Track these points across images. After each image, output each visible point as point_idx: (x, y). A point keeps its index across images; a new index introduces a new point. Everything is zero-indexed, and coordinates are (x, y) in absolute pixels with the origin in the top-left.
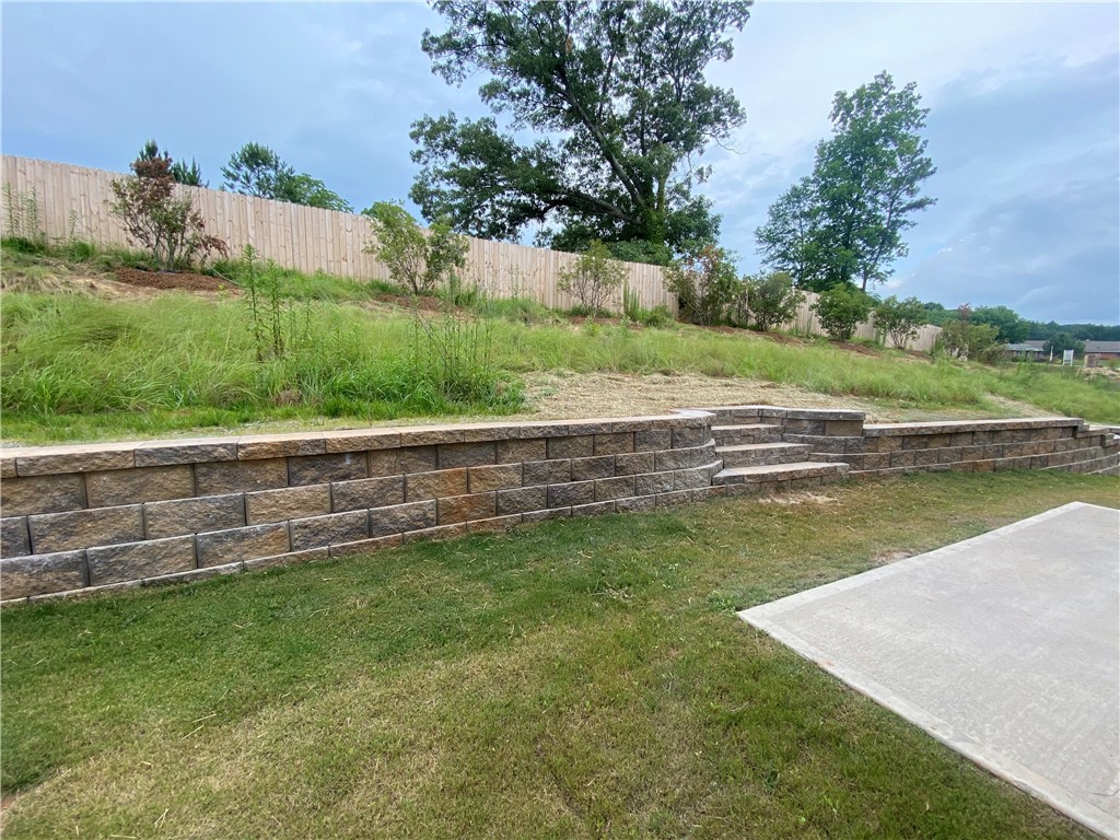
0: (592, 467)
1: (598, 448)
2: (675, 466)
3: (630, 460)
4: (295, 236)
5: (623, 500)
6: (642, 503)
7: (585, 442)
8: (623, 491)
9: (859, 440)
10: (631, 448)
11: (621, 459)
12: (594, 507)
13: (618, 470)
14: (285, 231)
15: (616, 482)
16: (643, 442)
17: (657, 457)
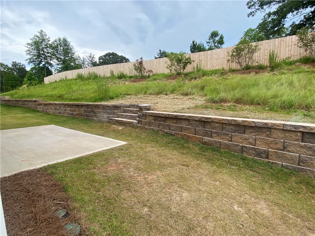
0: (92, 112)
3: (96, 111)
7: (91, 107)
8: (95, 117)
12: (91, 118)
13: (95, 113)
15: (94, 115)
16: (98, 108)
17: (100, 111)
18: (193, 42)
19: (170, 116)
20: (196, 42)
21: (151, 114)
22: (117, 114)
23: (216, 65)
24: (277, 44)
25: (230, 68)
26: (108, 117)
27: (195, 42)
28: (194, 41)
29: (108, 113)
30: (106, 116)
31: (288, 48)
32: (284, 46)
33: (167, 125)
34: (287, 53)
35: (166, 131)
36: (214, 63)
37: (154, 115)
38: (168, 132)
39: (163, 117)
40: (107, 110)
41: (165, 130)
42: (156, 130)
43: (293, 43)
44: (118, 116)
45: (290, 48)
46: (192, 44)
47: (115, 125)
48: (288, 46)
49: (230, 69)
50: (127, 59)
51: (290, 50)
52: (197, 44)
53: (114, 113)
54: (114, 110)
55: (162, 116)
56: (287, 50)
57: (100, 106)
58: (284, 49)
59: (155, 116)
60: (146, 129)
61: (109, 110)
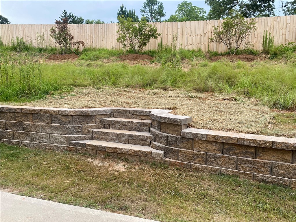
0: (14, 125)
1: (17, 118)
2: (51, 132)
3: (29, 125)
4: (105, 35)
5: (24, 142)
6: (32, 145)
7: (11, 115)
8: (26, 138)
9: (177, 138)
10: (31, 120)
11: (25, 124)
12: (11, 141)
13: (24, 129)
14: (103, 34)
15: (22, 134)
16: (36, 118)
17: (42, 126)
18: (122, 8)
19: (277, 146)
20: (126, 8)
21: (213, 140)
22: (89, 132)
23: (189, 44)
24: (269, 24)
25: (210, 49)
26: (68, 139)
27: (124, 8)
28: (123, 6)
29: (67, 130)
30: (59, 136)
31: (282, 30)
32: (278, 28)
33: (265, 163)
34: (281, 37)
35: (261, 177)
36: (186, 41)
37: (221, 140)
38: (270, 180)
39: (251, 147)
40: (63, 122)
41: (260, 175)
42: (227, 173)
43: (288, 25)
44: (92, 136)
45: (284, 31)
46: (120, 9)
47: (95, 158)
48: (282, 28)
49: (209, 52)
50: (5, 18)
51: (284, 33)
52: (128, 11)
53: (81, 130)
54: (80, 122)
55: (249, 144)
56: (281, 34)
57: (41, 113)
58: (277, 31)
59: (223, 144)
60: (196, 170)
61: (69, 123)
